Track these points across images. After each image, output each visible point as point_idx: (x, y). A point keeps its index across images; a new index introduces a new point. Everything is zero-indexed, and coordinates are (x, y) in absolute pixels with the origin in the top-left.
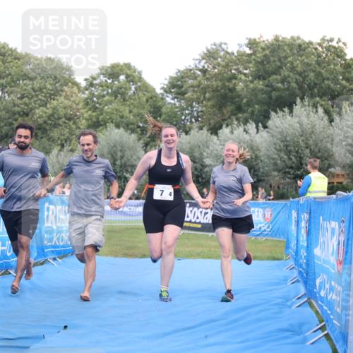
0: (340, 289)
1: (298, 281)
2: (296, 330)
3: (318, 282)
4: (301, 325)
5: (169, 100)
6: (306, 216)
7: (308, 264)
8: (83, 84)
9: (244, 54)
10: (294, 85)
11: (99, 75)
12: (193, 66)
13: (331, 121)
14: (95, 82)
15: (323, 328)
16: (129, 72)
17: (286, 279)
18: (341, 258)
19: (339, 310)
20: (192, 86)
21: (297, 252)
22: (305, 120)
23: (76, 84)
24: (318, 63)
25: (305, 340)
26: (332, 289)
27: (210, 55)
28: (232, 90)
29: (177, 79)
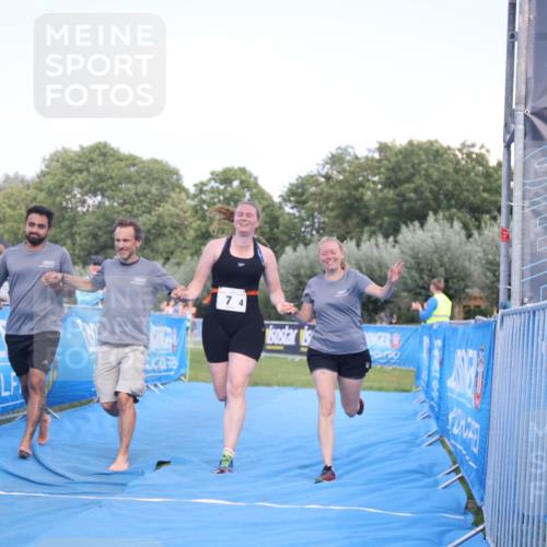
0: (477, 426)
1: (429, 416)
2: (426, 472)
3: (450, 417)
4: (432, 466)
5: (288, 209)
6: (439, 343)
7: (440, 398)
8: (192, 190)
9: (373, 160)
10: (428, 195)
11: (209, 180)
12: (315, 172)
13: (469, 236)
14: (205, 188)
15: (457, 471)
16: (243, 177)
17: (415, 414)
18: (479, 391)
19: (475, 450)
20: (314, 194)
21: (428, 384)
22: (438, 234)
23: (184, 190)
24: (457, 171)
25: (436, 484)
26: (468, 426)
27: (335, 160)
28: (360, 200)
29: (297, 186)
